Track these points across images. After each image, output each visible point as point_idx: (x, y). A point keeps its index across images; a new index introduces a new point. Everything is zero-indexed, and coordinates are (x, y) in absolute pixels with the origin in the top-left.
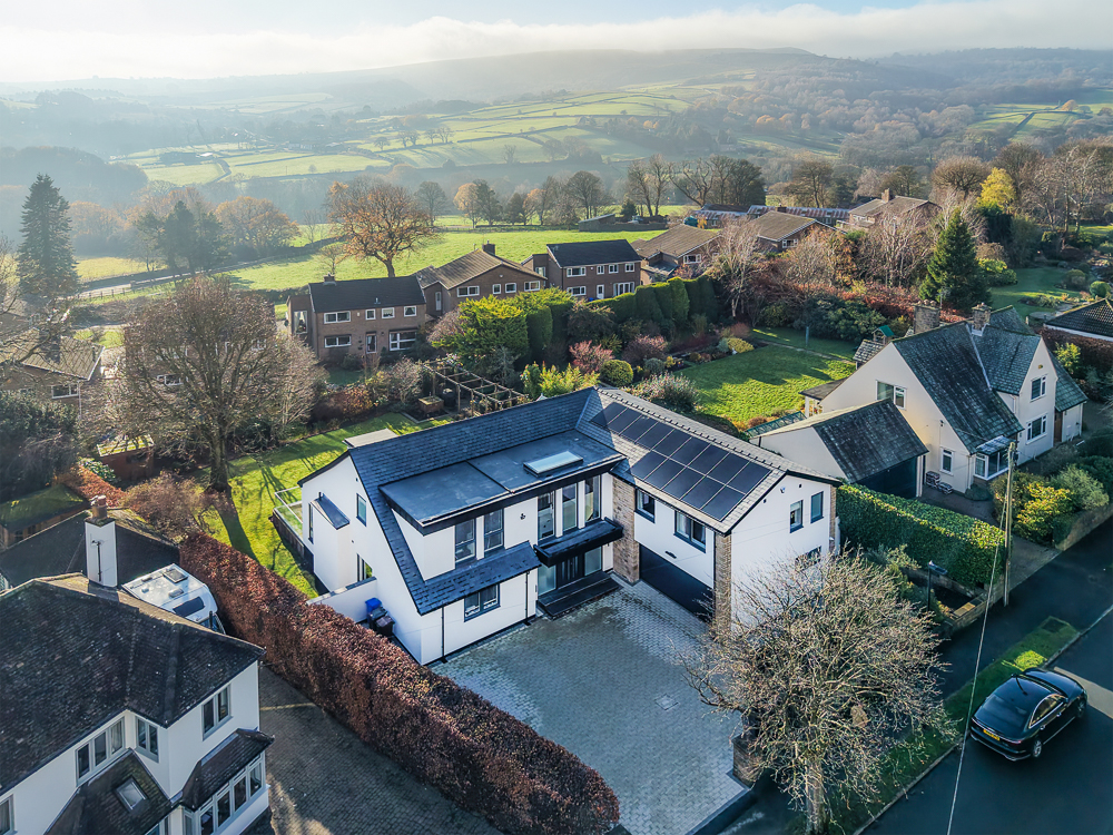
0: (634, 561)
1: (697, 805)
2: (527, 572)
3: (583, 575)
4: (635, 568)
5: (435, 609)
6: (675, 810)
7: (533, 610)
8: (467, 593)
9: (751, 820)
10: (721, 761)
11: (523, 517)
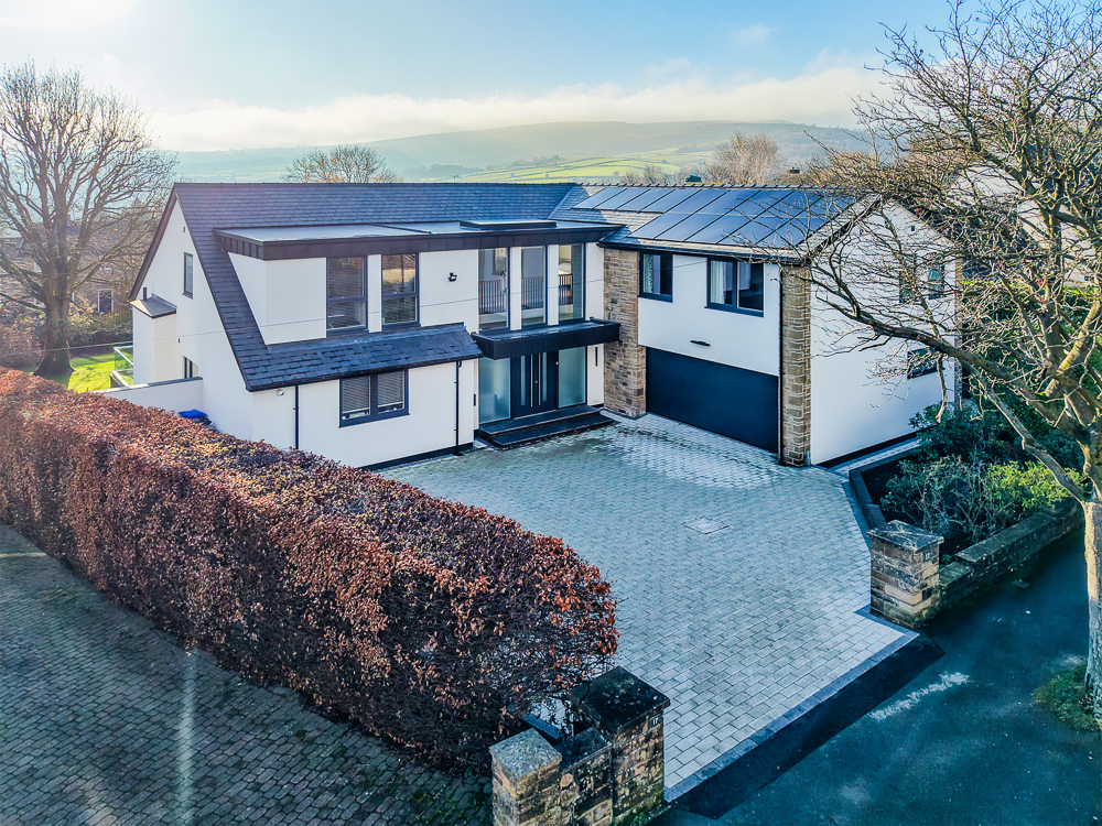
0: (637, 381)
1: (800, 663)
2: (459, 361)
3: (556, 406)
4: (639, 392)
5: (278, 386)
6: (750, 671)
7: (467, 437)
8: (343, 371)
9: (942, 688)
10: (837, 595)
11: (452, 278)
